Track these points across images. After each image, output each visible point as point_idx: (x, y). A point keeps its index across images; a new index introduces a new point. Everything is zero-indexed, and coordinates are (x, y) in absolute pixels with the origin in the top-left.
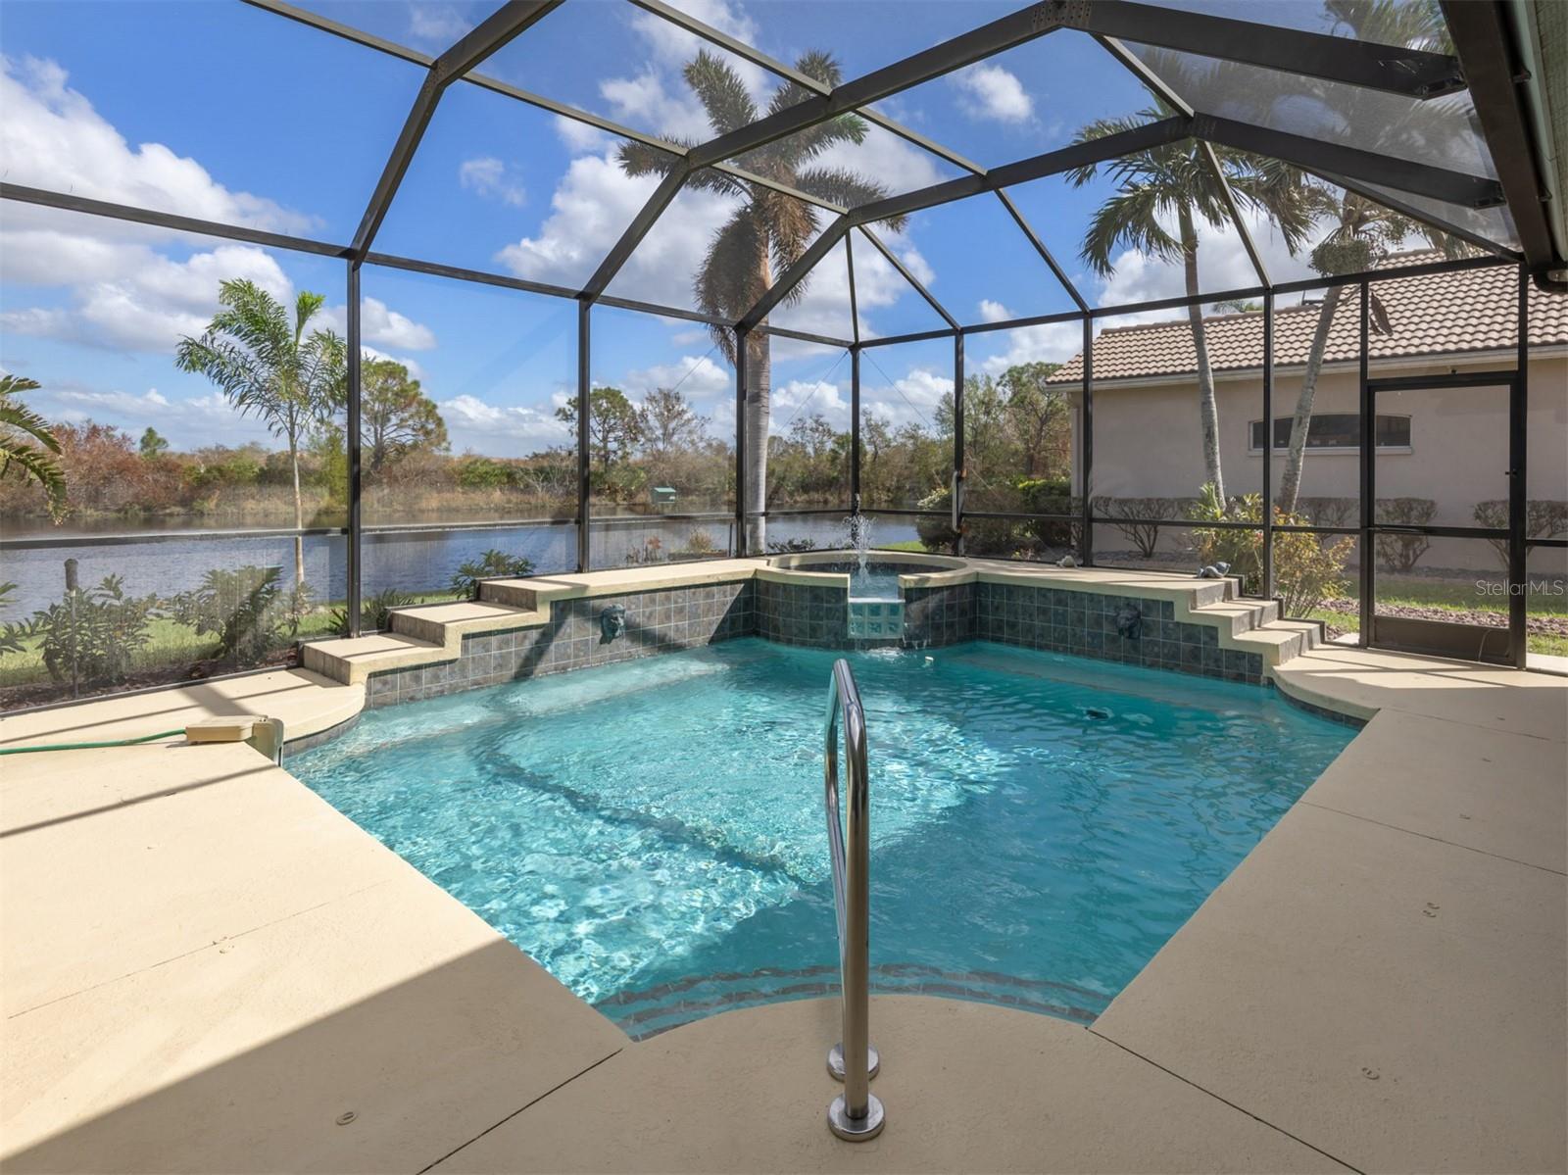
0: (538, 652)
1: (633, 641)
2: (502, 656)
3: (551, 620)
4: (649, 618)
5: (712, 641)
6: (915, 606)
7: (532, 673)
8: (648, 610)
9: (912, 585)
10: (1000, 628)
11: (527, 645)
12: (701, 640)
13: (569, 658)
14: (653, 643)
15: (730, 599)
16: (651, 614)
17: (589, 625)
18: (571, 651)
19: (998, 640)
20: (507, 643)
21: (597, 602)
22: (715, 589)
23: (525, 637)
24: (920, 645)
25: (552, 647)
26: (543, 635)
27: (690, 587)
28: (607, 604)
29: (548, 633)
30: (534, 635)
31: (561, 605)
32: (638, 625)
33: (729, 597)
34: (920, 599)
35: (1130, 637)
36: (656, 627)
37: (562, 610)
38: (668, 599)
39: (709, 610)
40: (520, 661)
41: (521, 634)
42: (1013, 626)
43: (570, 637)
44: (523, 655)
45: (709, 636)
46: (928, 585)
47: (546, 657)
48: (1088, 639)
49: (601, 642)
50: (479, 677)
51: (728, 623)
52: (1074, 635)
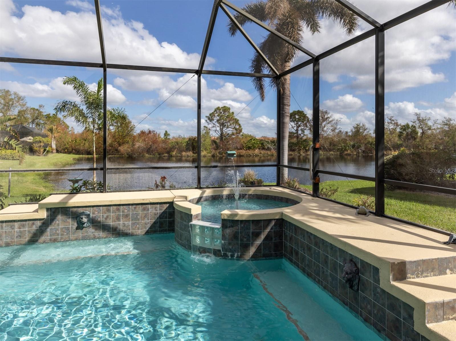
0: (41, 231)
1: (96, 230)
2: (20, 232)
3: (48, 216)
4: (106, 219)
5: (147, 233)
6: (228, 231)
7: (37, 241)
8: (105, 216)
9: (226, 218)
10: (291, 253)
11: (34, 228)
12: (141, 232)
13: (58, 235)
14: (108, 231)
15: (159, 212)
16: (107, 217)
17: (70, 220)
18: (59, 232)
19: (291, 261)
20: (24, 226)
21: (75, 209)
22: (149, 206)
23: (33, 224)
24: (232, 256)
25: (48, 230)
26: (43, 223)
27: (132, 205)
28: (81, 210)
29: (46, 224)
30: (39, 223)
31: (53, 210)
32: (100, 222)
33: (159, 210)
34: (232, 227)
35: (351, 287)
36: (111, 223)
37: (54, 212)
38: (118, 210)
39: (145, 216)
40: (30, 235)
41: (31, 222)
42: (297, 253)
43: (58, 225)
44: (32, 232)
45: (145, 230)
46: (236, 218)
47: (45, 234)
48: (330, 279)
49: (77, 229)
50: (9, 240)
51: (158, 225)
52: (323, 272)
